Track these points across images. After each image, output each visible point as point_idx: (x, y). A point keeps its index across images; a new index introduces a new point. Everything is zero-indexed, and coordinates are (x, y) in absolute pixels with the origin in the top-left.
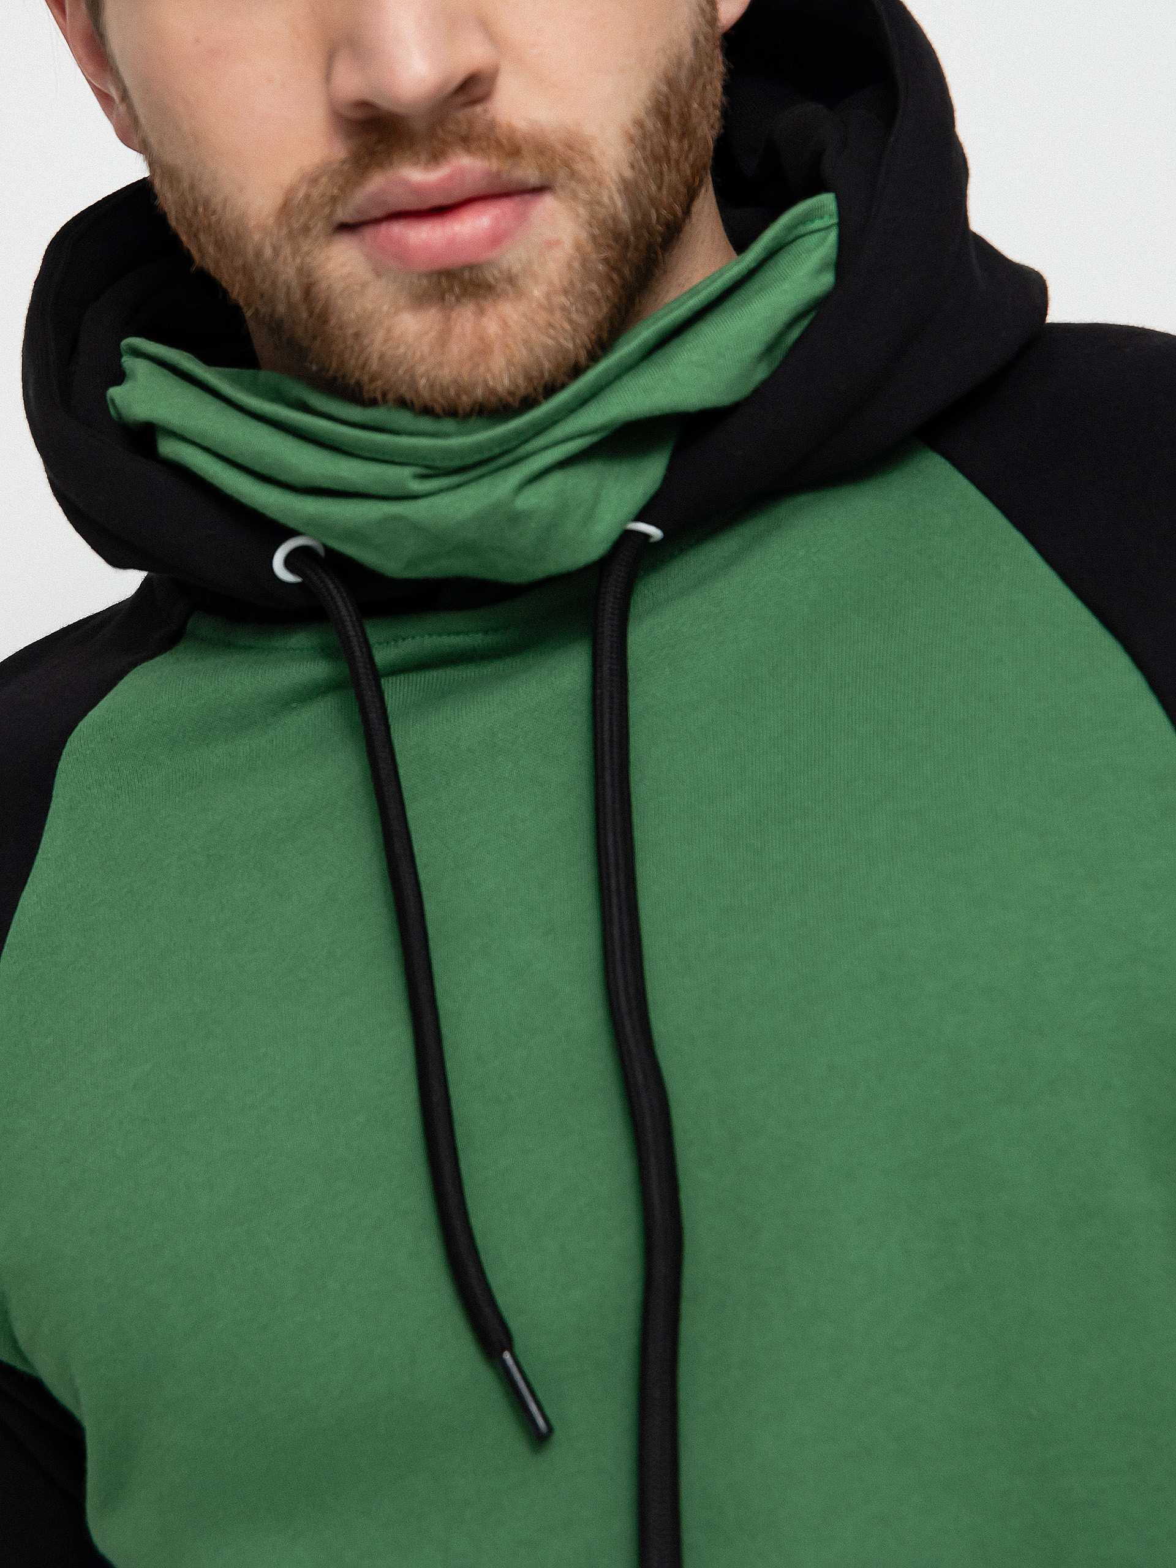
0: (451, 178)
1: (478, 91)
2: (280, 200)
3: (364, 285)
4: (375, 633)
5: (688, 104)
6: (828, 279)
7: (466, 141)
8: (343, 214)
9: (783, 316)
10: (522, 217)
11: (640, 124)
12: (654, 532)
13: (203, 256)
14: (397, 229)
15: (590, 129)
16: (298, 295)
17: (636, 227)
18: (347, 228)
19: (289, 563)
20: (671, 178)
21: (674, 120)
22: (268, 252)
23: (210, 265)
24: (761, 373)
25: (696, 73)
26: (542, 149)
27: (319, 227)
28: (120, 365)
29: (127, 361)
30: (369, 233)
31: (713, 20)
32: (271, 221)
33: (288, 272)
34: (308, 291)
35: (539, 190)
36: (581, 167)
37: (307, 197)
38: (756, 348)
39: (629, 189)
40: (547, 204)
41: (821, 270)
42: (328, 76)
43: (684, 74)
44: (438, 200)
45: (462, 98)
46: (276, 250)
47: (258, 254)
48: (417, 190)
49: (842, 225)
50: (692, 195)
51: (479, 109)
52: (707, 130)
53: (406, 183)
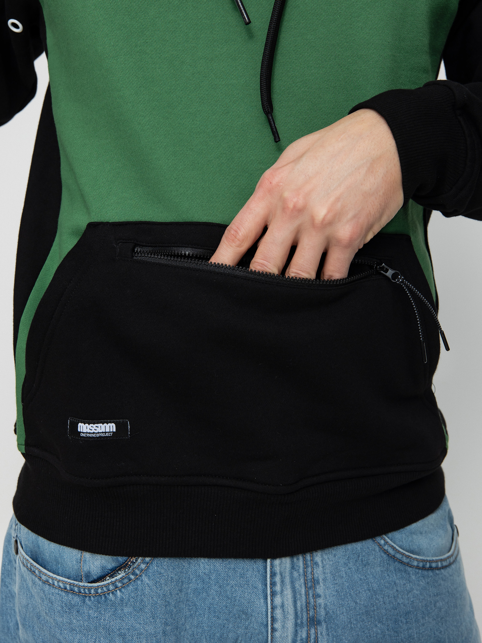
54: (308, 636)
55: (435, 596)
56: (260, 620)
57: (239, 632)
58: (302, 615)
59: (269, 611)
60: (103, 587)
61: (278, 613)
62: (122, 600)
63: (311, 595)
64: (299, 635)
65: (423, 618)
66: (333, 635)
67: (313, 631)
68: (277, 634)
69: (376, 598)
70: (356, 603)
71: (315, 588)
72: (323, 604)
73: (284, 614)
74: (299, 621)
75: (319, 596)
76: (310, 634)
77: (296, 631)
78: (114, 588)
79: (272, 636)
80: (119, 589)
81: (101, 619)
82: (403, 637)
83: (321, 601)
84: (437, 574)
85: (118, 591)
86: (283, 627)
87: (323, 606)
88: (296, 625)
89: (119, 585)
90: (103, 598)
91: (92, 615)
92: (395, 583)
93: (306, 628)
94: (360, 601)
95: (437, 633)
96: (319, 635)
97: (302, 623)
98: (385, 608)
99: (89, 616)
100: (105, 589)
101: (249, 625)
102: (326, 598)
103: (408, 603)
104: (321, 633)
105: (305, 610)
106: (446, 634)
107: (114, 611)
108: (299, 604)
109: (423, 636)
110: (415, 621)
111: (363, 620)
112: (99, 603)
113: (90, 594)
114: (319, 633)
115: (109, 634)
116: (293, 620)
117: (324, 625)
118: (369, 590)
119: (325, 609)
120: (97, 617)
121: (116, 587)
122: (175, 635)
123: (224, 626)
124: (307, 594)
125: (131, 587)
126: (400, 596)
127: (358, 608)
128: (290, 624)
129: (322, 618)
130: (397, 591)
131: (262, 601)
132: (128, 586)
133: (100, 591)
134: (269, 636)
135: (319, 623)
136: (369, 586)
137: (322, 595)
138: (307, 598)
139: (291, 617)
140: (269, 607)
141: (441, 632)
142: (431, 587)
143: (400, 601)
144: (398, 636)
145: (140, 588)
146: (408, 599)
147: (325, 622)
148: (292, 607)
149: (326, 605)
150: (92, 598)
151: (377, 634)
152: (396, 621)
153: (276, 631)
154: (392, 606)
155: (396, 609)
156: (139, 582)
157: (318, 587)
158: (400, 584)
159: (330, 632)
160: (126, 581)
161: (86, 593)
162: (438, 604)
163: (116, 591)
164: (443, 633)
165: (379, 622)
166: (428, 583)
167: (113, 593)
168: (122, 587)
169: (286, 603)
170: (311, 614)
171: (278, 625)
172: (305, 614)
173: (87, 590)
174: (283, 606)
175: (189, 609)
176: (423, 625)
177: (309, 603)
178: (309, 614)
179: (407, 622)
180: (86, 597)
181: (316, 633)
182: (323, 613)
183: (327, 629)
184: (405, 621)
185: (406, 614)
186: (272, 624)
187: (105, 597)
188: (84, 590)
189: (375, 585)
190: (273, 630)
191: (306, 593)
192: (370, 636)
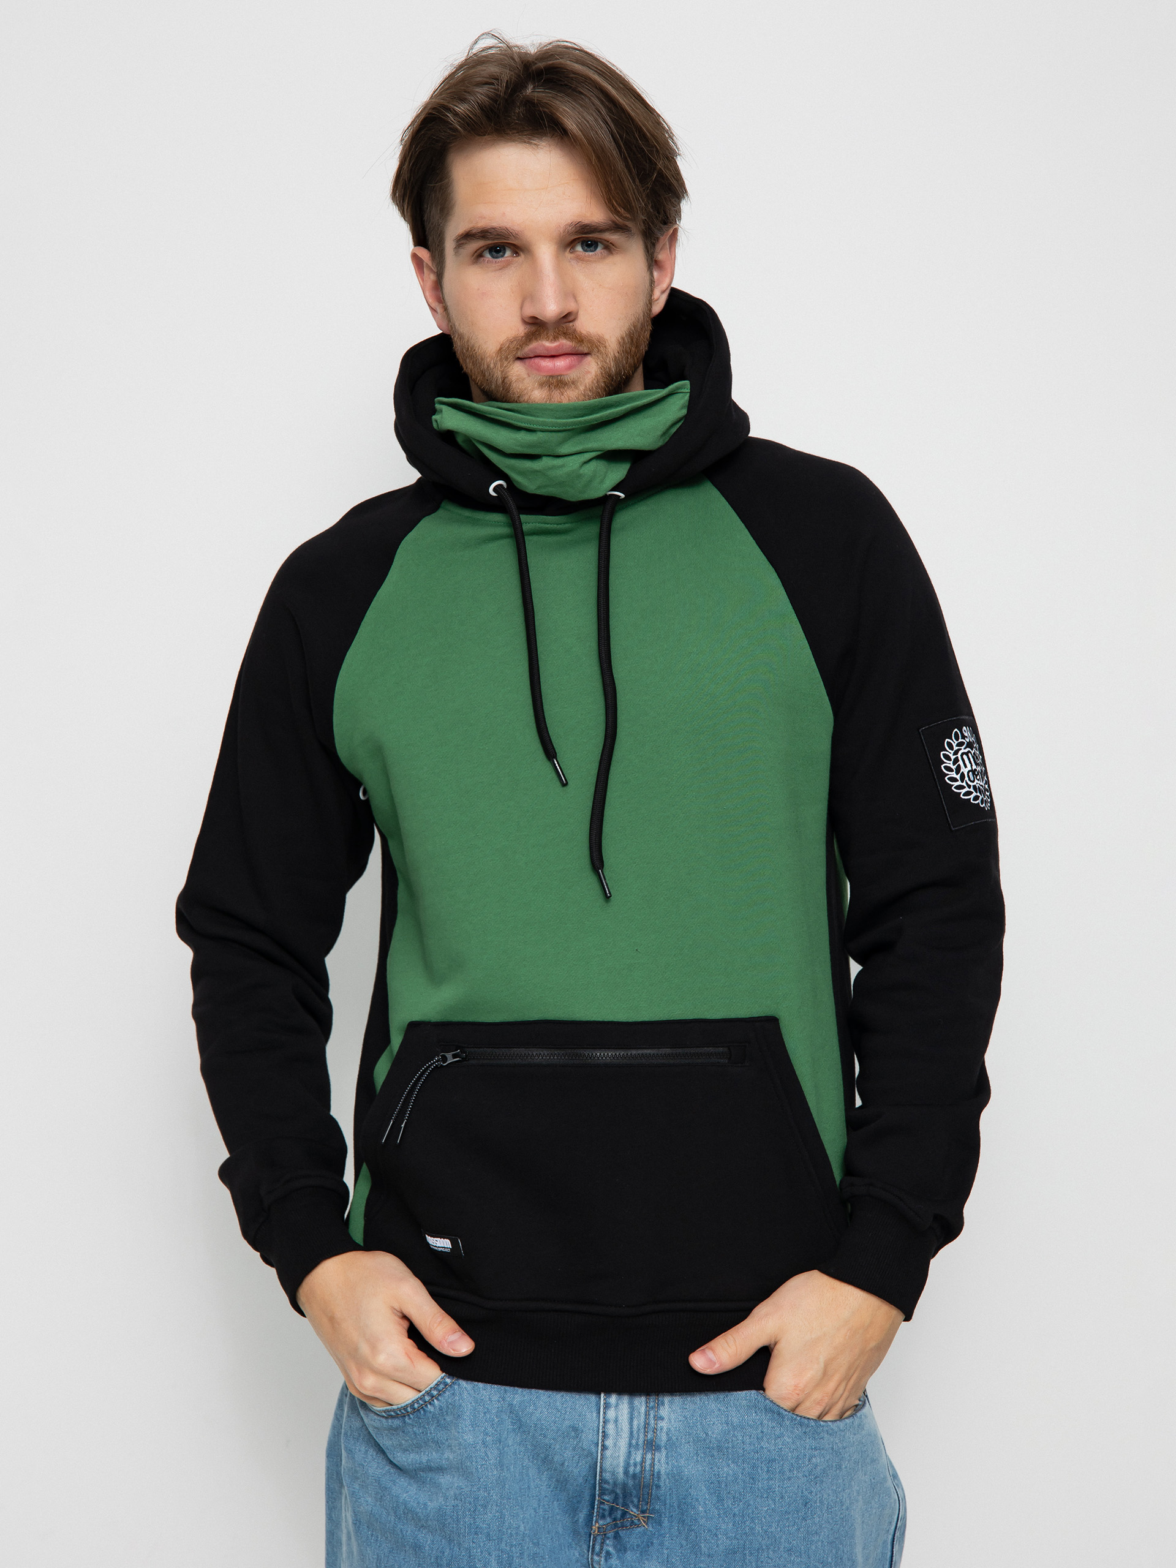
0: (559, 346)
1: (571, 318)
2: (498, 348)
3: (524, 379)
4: (523, 517)
5: (640, 336)
6: (684, 412)
7: (565, 334)
8: (519, 354)
9: (669, 423)
10: (580, 362)
11: (623, 338)
12: (622, 495)
13: (467, 368)
14: (537, 360)
15: (607, 337)
16: (500, 381)
17: (617, 374)
18: (519, 359)
19: (495, 490)
20: (630, 360)
21: (635, 340)
22: (492, 366)
23: (468, 371)
24: (660, 443)
25: (643, 325)
26: (590, 341)
27: (511, 357)
28: (435, 407)
29: (437, 406)
30: (527, 361)
31: (650, 310)
32: (494, 355)
33: (498, 374)
34: (504, 379)
35: (586, 354)
36: (601, 349)
37: (508, 347)
38: (659, 433)
39: (616, 359)
40: (589, 359)
41: (682, 408)
42: (521, 308)
43: (639, 325)
44: (553, 354)
45: (565, 320)
46: (495, 364)
47: (488, 366)
48: (547, 349)
49: (691, 393)
50: (635, 368)
51: (571, 324)
52: (644, 348)
53: (544, 346)
54: (643, 1461)
55: (812, 1449)
56: (590, 1437)
57: (565, 1455)
58: (638, 1435)
59: (601, 1424)
60: (418, 1401)
61: (611, 1427)
62: (441, 1409)
63: (652, 1416)
64: (633, 1458)
65: (790, 1471)
66: (673, 1464)
67: (649, 1456)
68: (608, 1453)
69: (734, 1435)
70: (707, 1434)
71: (658, 1408)
72: (665, 1428)
73: (617, 1430)
74: (634, 1442)
75: (662, 1419)
76: (645, 1459)
77: (630, 1452)
78: (430, 1398)
79: (601, 1455)
80: (436, 1398)
81: (427, 1433)
82: (760, 1486)
83: (663, 1424)
84: (820, 1425)
85: (435, 1401)
86: (615, 1445)
87: (665, 1430)
88: (630, 1445)
89: (435, 1393)
90: (422, 1412)
91: (417, 1431)
92: (761, 1424)
93: (641, 1452)
94: (713, 1433)
95: (806, 1493)
96: (656, 1462)
97: (637, 1444)
98: (743, 1449)
99: (415, 1433)
100: (421, 1402)
101: (577, 1444)
102: (670, 1422)
103: (774, 1450)
104: (659, 1461)
105: (643, 1430)
106: (818, 1496)
107: (438, 1422)
108: (635, 1423)
109: (786, 1492)
110: (780, 1472)
111: (713, 1456)
112: (419, 1418)
113: (408, 1412)
114: (656, 1460)
115: (440, 1447)
116: (627, 1439)
117: (664, 1452)
118: (727, 1424)
119: (668, 1435)
120: (423, 1433)
121: (433, 1397)
122: (498, 1449)
123: (550, 1447)
124: (647, 1414)
125: (447, 1393)
126: (765, 1439)
127: (708, 1441)
128: (623, 1443)
129: (663, 1444)
130: (762, 1432)
131: (595, 1415)
132: (444, 1392)
133: (416, 1406)
134: (599, 1455)
135: (658, 1448)
136: (728, 1419)
137: (666, 1418)
138: (646, 1418)
139: (625, 1435)
140: (601, 1420)
141: (811, 1492)
142: (809, 1438)
143: (764, 1444)
144: (755, 1484)
145: (457, 1392)
146: (775, 1445)
147: (666, 1449)
148: (627, 1424)
149: (669, 1430)
150: (411, 1416)
151: (728, 1474)
152: (754, 1467)
153: (607, 1449)
154: (752, 1448)
155: (757, 1453)
156: (456, 1387)
157: (661, 1408)
158: (768, 1426)
159: (670, 1461)
160: (441, 1386)
161: (403, 1413)
162: (814, 1460)
163: (433, 1401)
164: (813, 1494)
165: (733, 1462)
166: (805, 1433)
167: (430, 1404)
168: (439, 1395)
169: (620, 1418)
170: (649, 1436)
171: (609, 1443)
172: (642, 1436)
173: (403, 1411)
174: (616, 1421)
175: (512, 1422)
176: (789, 1479)
177: (648, 1424)
178: (647, 1436)
179: (768, 1471)
180: (405, 1416)
181: (653, 1459)
182: (664, 1438)
183: (667, 1457)
184: (766, 1469)
185: (769, 1461)
186: (603, 1441)
187: (424, 1410)
188: (400, 1411)
189: (735, 1420)
190: (604, 1448)
191: (646, 1412)
192: (718, 1475)
